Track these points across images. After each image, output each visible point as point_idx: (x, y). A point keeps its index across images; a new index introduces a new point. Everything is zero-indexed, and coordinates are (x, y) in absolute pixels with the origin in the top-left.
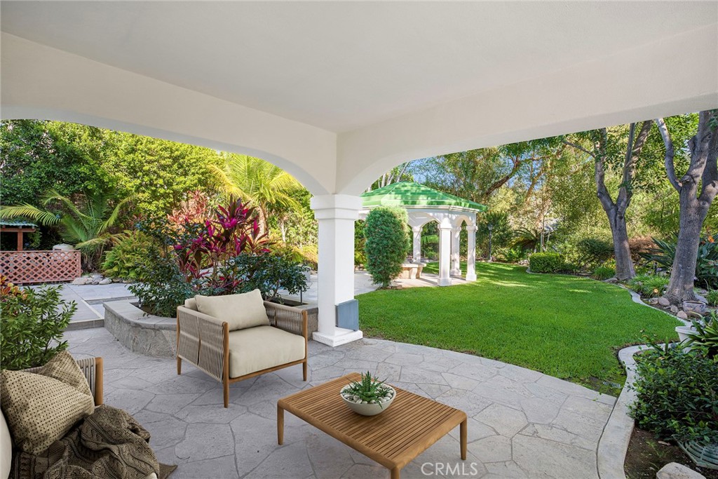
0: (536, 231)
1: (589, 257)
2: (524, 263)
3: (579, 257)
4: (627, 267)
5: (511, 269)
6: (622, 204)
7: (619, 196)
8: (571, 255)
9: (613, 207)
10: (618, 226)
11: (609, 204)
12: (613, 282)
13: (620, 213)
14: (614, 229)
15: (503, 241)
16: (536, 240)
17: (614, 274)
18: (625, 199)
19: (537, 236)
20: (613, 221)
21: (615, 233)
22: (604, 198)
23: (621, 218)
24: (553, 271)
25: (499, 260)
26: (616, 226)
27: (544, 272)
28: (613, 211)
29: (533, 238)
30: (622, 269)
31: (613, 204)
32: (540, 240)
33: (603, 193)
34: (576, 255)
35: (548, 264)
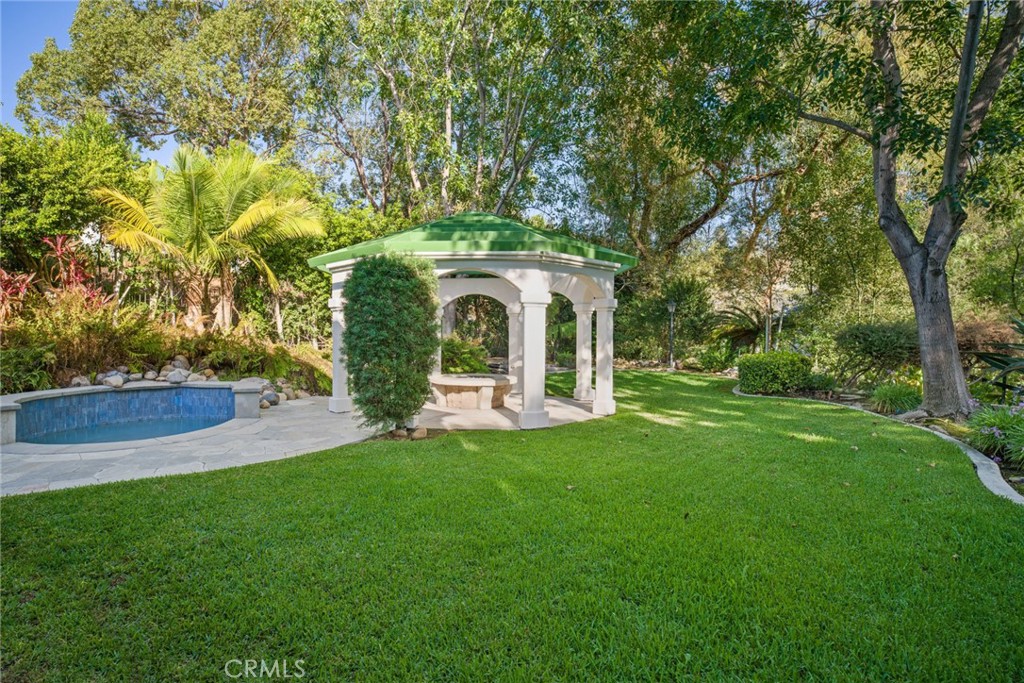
0: (758, 314)
1: (861, 363)
2: (733, 374)
3: (840, 361)
4: (953, 387)
5: (705, 384)
6: (940, 240)
7: (931, 225)
8: (823, 358)
9: (916, 249)
10: (928, 292)
11: (907, 243)
12: (918, 420)
13: (935, 262)
14: (919, 299)
15: (697, 334)
16: (759, 329)
17: (918, 401)
18: (948, 229)
19: (759, 322)
20: (918, 281)
21: (920, 308)
22: (895, 230)
23: (937, 273)
24: (784, 392)
25: (689, 367)
26: (924, 293)
27: (766, 394)
28: (916, 259)
29: (752, 326)
30: (938, 389)
31: (915, 242)
32: (765, 329)
33: (894, 218)
34: (834, 359)
35: (775, 377)
